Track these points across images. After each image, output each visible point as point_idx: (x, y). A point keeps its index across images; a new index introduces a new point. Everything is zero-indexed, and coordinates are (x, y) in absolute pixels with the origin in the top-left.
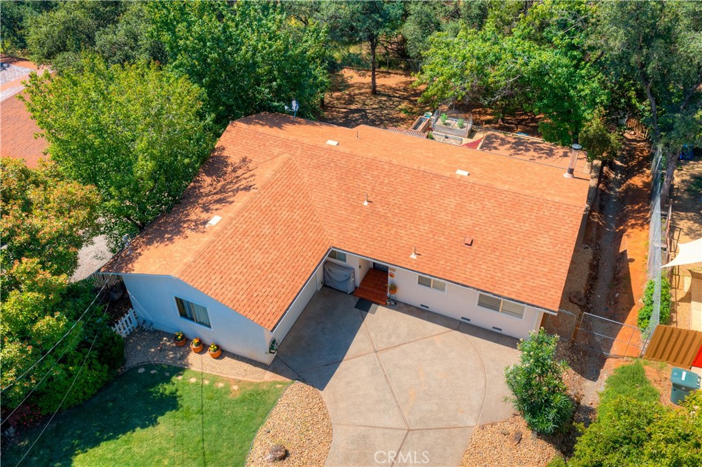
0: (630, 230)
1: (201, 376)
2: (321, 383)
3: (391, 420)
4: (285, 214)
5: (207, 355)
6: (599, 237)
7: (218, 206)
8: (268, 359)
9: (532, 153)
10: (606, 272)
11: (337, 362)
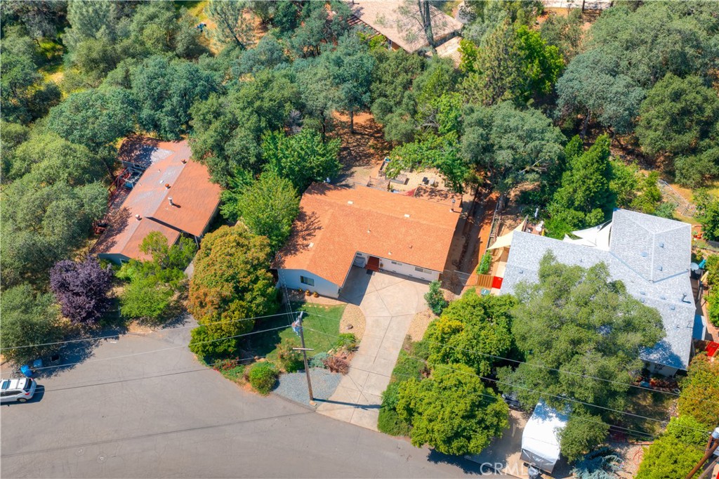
0: (485, 226)
1: (312, 304)
2: (358, 303)
3: (386, 314)
4: (337, 239)
5: (312, 296)
6: (470, 230)
7: (309, 237)
8: (337, 296)
9: (438, 197)
10: (471, 248)
11: (363, 296)
